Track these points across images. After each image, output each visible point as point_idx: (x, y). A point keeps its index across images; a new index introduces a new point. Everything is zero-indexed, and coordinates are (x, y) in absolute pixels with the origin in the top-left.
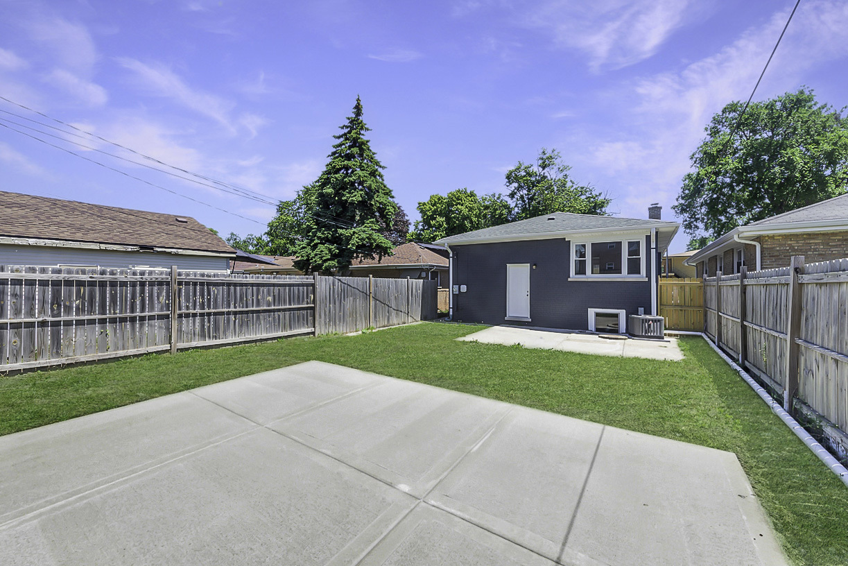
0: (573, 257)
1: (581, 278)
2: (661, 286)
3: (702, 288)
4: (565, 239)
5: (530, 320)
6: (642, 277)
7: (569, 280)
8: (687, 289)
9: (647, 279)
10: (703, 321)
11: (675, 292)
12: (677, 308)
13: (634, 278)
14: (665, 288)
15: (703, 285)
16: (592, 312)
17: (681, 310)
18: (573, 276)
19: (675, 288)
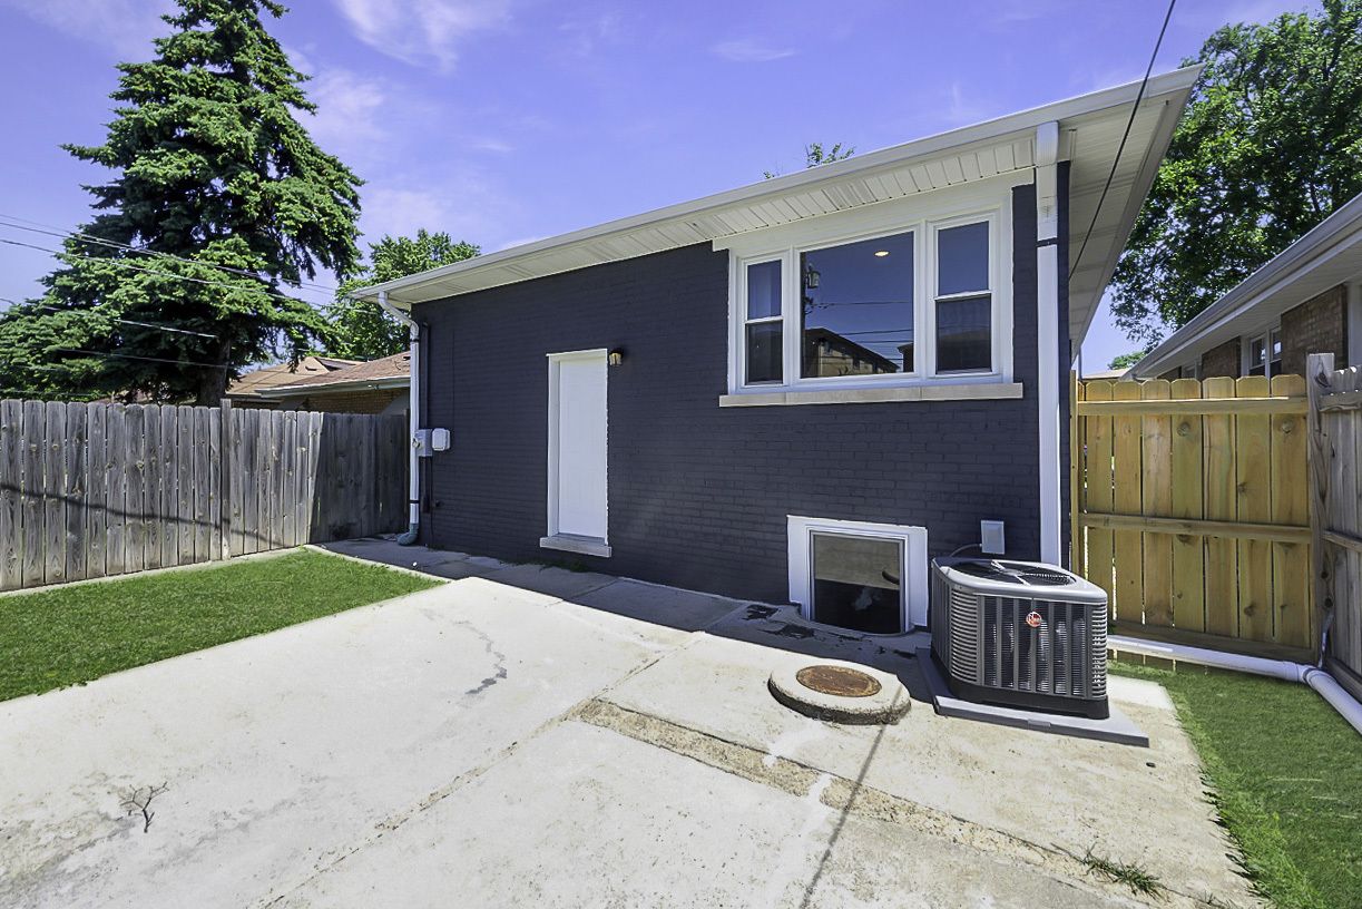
0: (738, 316)
1: (764, 395)
2: (1083, 420)
3: (1308, 429)
4: (710, 243)
5: (605, 552)
6: (997, 379)
7: (724, 401)
8: (1218, 432)
9: (1017, 392)
10: (1308, 603)
11: (1158, 447)
12: (1162, 527)
13: (963, 386)
14: (1104, 430)
15: (1308, 408)
16: (800, 531)
17: (1185, 539)
18: (738, 389)
19: (1153, 428)
